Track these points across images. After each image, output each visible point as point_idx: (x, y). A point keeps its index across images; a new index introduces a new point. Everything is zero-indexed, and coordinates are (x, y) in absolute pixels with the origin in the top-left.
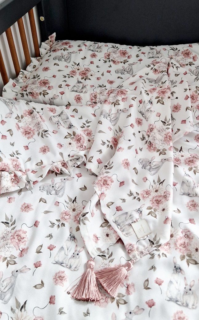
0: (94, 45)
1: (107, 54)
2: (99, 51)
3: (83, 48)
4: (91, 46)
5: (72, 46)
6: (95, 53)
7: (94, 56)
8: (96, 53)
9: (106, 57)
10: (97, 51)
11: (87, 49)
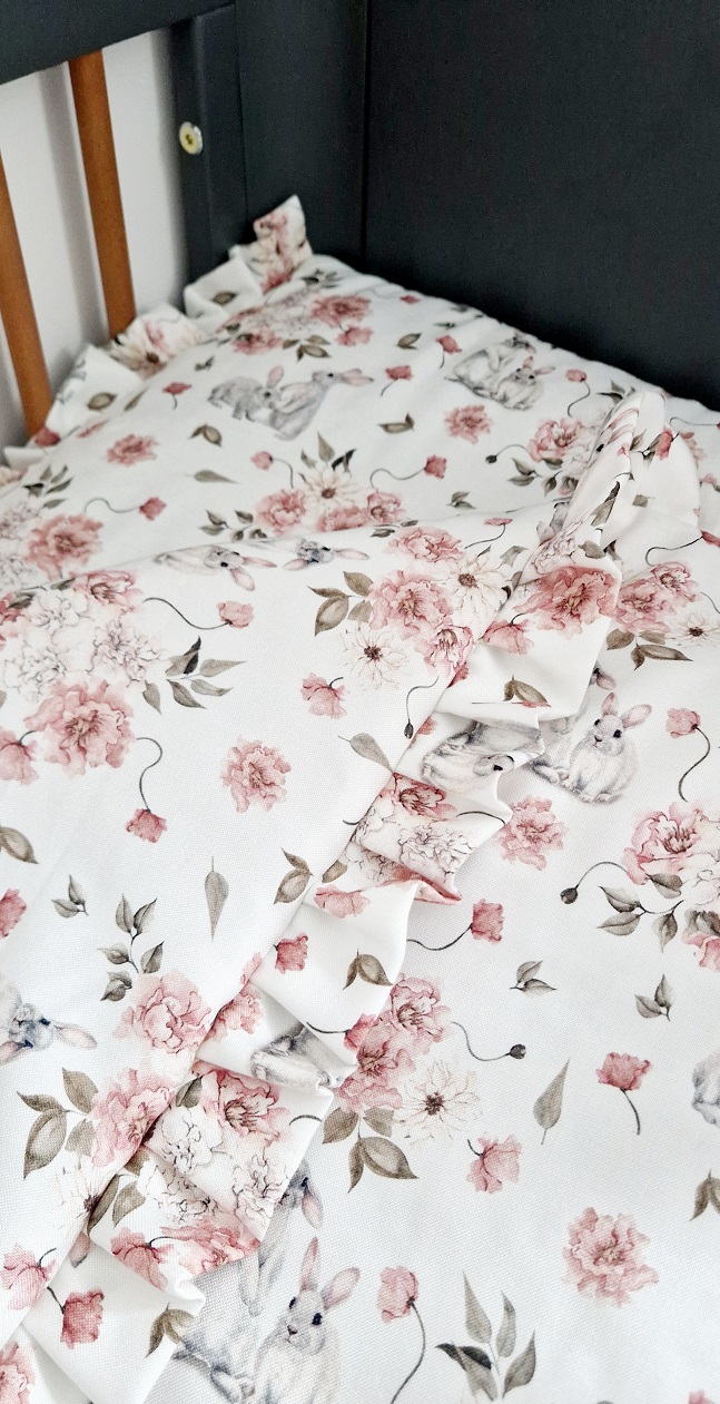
0: (505, 351)
1: (557, 431)
2: (513, 402)
3: (427, 359)
4: (484, 353)
5: (368, 333)
6: (481, 408)
7: (469, 423)
8: (492, 409)
9: (540, 448)
10: (504, 400)
11: (448, 371)
